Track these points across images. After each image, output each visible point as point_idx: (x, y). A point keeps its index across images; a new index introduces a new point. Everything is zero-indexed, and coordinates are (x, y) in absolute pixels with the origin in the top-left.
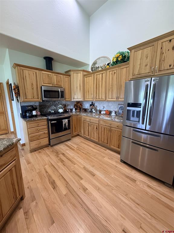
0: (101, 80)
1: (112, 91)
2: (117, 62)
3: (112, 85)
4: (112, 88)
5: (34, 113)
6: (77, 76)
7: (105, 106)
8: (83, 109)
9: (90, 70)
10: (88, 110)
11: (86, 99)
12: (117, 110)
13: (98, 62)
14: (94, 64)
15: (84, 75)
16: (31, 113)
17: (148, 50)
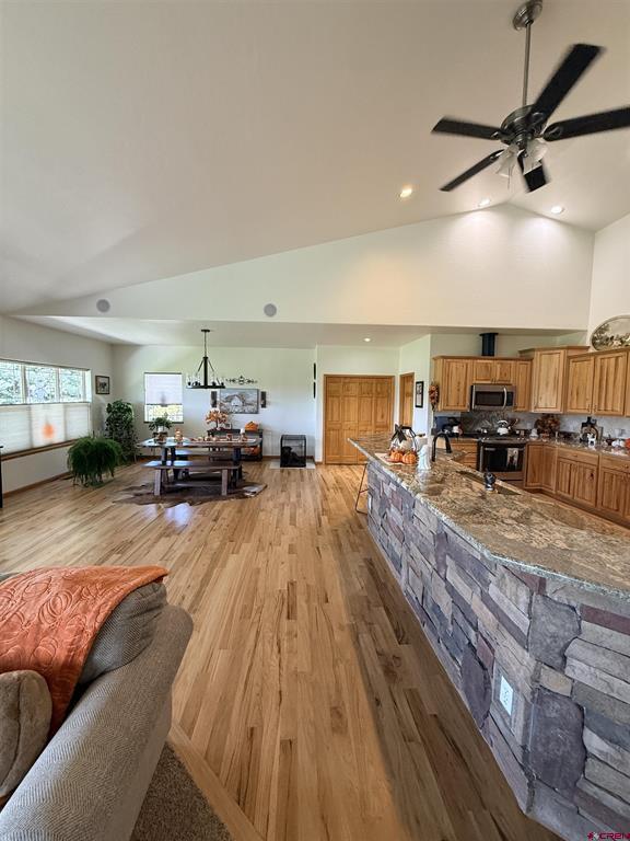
0: (612, 369)
5: (455, 430)
7: (626, 428)
8: (561, 433)
9: (587, 343)
10: (576, 435)
11: (569, 410)
13: (612, 326)
14: (601, 330)
15: (569, 358)
16: (451, 430)
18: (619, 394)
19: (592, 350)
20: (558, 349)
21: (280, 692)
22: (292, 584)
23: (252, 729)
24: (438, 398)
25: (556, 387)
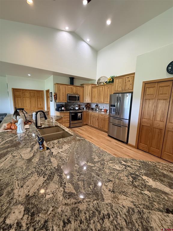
0: (101, 91)
4: (107, 96)
5: (63, 108)
6: (88, 87)
7: (104, 106)
10: (94, 109)
11: (93, 102)
13: (101, 79)
14: (99, 80)
15: (92, 87)
16: (61, 109)
17: (120, 80)
18: (103, 97)
19: (97, 85)
20: (90, 84)
24: (56, 98)
25: (89, 95)
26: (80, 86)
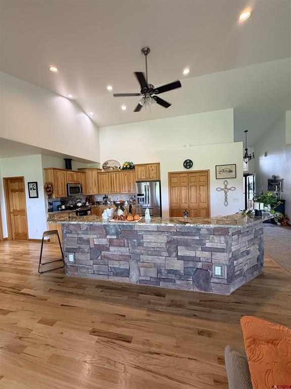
0: (115, 178)
1: (125, 186)
2: (124, 169)
3: (124, 182)
4: (124, 184)
5: (63, 207)
6: (92, 173)
7: (118, 197)
8: (97, 202)
9: (101, 168)
10: (101, 202)
11: (100, 193)
12: (128, 200)
13: (109, 163)
14: (106, 163)
15: (98, 173)
16: (61, 207)
17: (143, 168)
18: (118, 186)
19: (103, 171)
20: (95, 169)
21: (189, 359)
22: (94, 332)
23: (215, 381)
24: (53, 191)
25: (95, 185)
26: (77, 170)
